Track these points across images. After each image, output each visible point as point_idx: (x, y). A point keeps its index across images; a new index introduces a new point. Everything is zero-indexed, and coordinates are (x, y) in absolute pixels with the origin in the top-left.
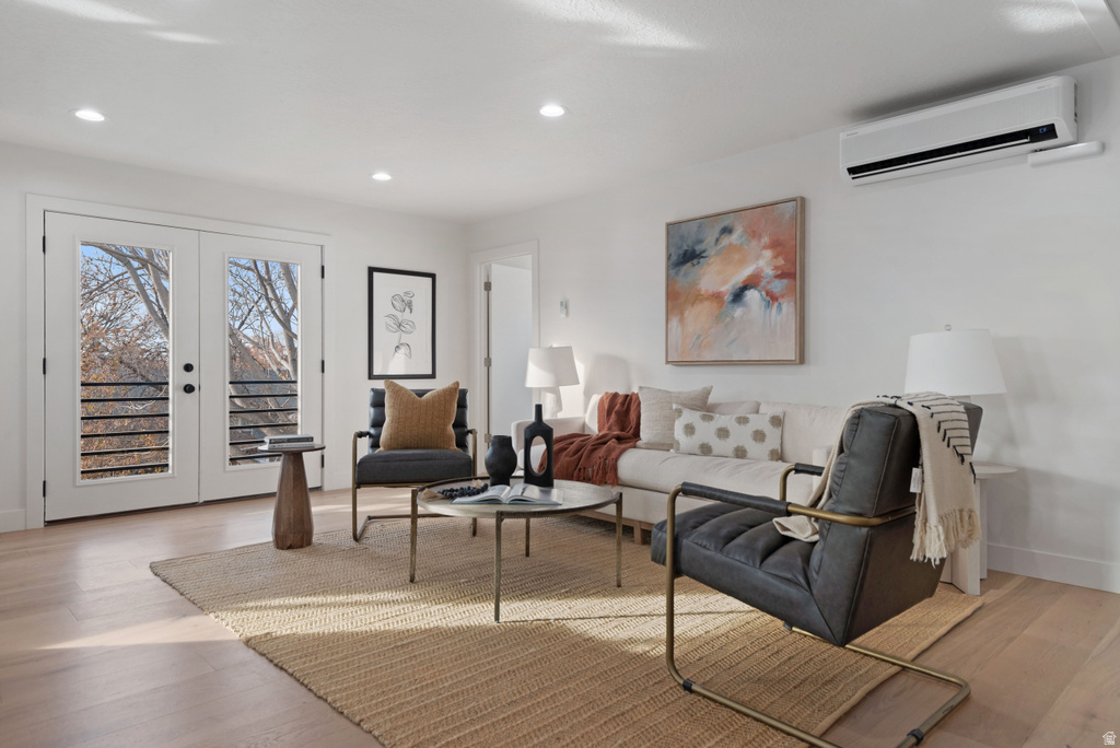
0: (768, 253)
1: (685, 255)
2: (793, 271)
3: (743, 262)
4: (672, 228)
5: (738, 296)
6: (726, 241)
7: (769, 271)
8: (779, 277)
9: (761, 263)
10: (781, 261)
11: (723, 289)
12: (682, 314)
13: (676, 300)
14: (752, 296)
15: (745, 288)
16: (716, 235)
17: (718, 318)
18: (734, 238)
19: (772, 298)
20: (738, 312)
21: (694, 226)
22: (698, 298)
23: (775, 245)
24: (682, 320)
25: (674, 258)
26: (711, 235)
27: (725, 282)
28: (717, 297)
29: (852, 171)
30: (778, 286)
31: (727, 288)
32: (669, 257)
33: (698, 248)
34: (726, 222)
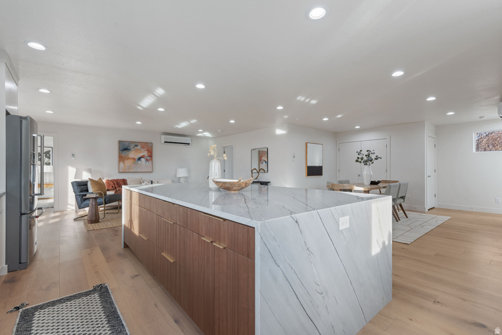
0: (146, 152)
1: (124, 148)
2: (151, 156)
3: (140, 153)
4: (120, 142)
5: (139, 159)
6: (136, 148)
7: (146, 155)
8: (149, 156)
9: (145, 153)
10: (149, 154)
11: (135, 157)
12: (124, 161)
13: (121, 159)
14: (143, 159)
15: (141, 158)
16: (134, 146)
17: (134, 163)
18: (138, 147)
19: (147, 160)
20: (139, 162)
21: (127, 143)
22: (128, 158)
23: (148, 150)
24: (124, 163)
25: (121, 149)
26: (132, 146)
27: (136, 156)
28: (134, 159)
29: (165, 142)
30: (148, 158)
31: (137, 157)
32: (120, 149)
33: (129, 148)
34: (136, 144)
